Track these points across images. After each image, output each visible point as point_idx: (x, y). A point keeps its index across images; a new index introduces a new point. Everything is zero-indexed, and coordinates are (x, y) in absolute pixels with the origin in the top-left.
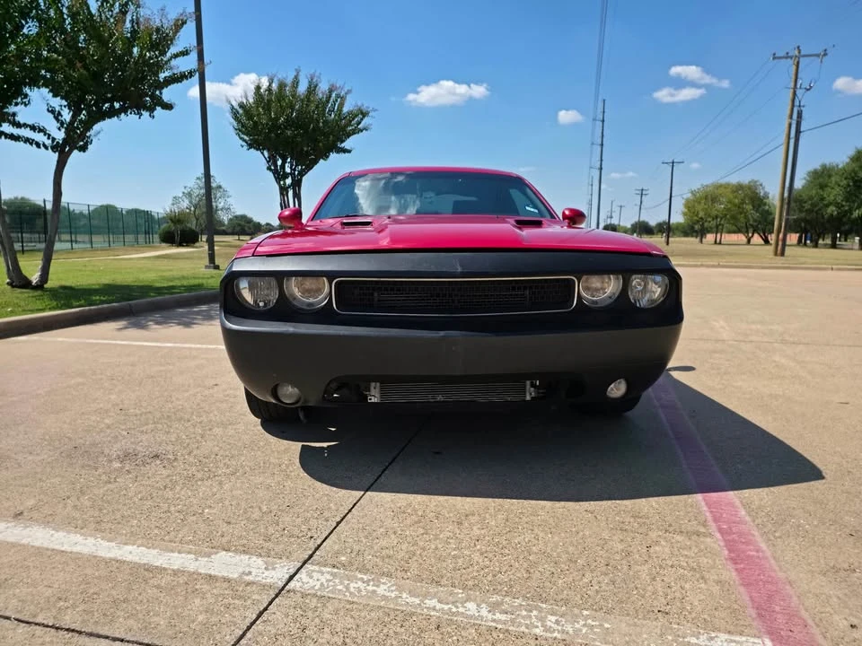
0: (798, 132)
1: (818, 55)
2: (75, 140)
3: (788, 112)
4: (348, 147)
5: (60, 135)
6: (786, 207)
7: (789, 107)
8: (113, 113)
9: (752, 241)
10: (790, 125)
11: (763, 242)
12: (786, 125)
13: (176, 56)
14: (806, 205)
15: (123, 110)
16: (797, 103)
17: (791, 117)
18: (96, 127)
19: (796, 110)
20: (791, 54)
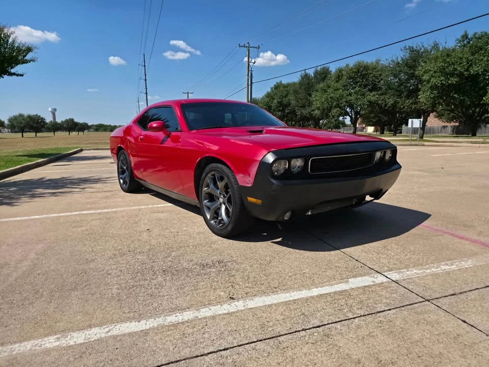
0: (251, 83)
1: (256, 48)
3: (247, 73)
7: (247, 71)
10: (248, 79)
12: (247, 80)
16: (250, 69)
17: (248, 76)
19: (250, 72)
20: (246, 45)
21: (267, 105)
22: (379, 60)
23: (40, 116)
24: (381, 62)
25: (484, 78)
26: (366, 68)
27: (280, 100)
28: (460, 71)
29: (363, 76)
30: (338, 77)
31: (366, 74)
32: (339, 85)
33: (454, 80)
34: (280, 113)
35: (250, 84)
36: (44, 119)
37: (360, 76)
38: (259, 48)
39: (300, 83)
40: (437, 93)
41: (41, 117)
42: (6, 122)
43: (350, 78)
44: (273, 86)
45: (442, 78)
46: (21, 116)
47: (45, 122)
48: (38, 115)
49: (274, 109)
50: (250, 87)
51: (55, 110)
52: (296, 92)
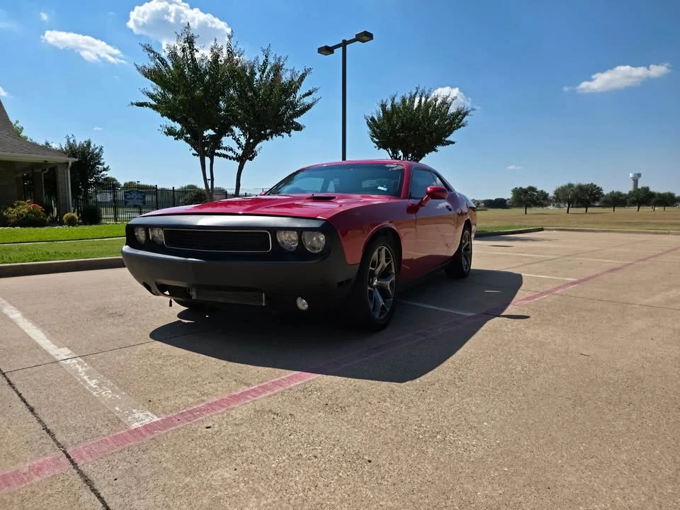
2: (248, 154)
4: (452, 140)
5: (240, 152)
8: (265, 137)
13: (304, 96)
15: (271, 134)
18: (258, 146)
23: (595, 186)
36: (601, 190)
41: (598, 186)
42: (551, 194)
46: (570, 186)
47: (601, 193)
48: (594, 184)
51: (639, 175)
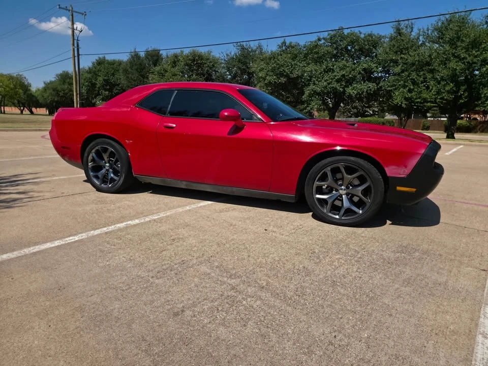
0: (78, 55)
3: (72, 42)
6: (78, 96)
7: (72, 39)
9: (24, 112)
10: (74, 49)
11: (29, 113)
12: (72, 50)
14: (61, 93)
16: (76, 38)
17: (74, 45)
19: (75, 42)
20: (68, 8)
21: (90, 82)
22: (211, 52)
24: (212, 54)
25: (301, 81)
26: (201, 57)
27: (106, 78)
28: (287, 73)
29: (200, 66)
30: (174, 62)
31: (201, 64)
32: (175, 70)
33: (283, 80)
34: (107, 92)
35: (76, 55)
37: (196, 64)
38: (85, 15)
39: (131, 63)
40: (271, 90)
43: (187, 64)
44: (95, 61)
45: (275, 77)
49: (99, 88)
50: (76, 58)
52: (126, 71)
